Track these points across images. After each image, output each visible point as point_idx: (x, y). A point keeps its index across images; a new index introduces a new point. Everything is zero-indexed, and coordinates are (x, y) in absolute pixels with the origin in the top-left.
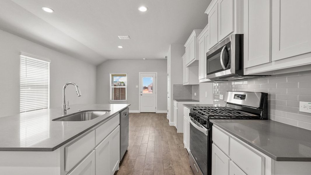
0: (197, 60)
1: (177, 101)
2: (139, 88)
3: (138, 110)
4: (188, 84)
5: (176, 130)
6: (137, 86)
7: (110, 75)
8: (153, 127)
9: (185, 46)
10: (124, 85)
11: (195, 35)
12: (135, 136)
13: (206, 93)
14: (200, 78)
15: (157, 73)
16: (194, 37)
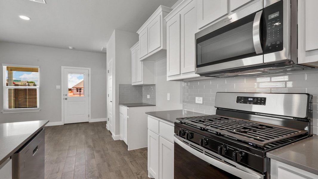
0: (164, 49)
1: (128, 107)
2: (61, 89)
3: (61, 121)
4: (143, 84)
5: (126, 146)
6: (58, 87)
7: (5, 68)
8: (89, 146)
9: (139, 32)
10: (35, 85)
11: (161, 14)
12: (57, 173)
13: (169, 95)
14: (168, 74)
15: (90, 69)
16: (159, 16)
